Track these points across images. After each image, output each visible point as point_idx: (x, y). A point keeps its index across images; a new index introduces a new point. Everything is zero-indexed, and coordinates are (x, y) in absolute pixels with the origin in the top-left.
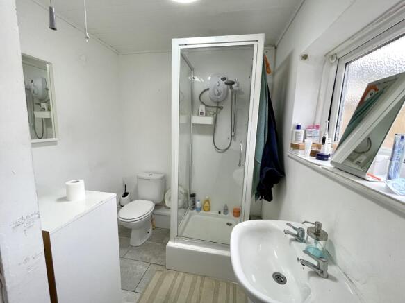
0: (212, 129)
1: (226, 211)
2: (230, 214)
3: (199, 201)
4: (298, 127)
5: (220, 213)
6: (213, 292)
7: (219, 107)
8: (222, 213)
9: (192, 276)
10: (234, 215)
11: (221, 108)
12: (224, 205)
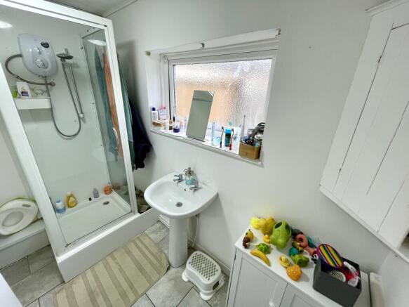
0: (50, 114)
1: (96, 195)
2: (102, 195)
3: (59, 202)
4: (154, 109)
5: (90, 199)
6: (126, 255)
7: (51, 84)
8: (93, 198)
9: (101, 262)
10: (106, 194)
11: (52, 84)
12: (93, 190)
